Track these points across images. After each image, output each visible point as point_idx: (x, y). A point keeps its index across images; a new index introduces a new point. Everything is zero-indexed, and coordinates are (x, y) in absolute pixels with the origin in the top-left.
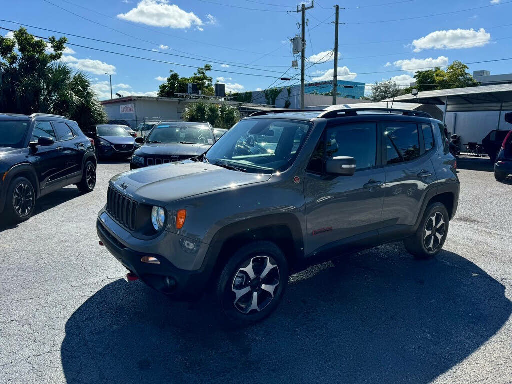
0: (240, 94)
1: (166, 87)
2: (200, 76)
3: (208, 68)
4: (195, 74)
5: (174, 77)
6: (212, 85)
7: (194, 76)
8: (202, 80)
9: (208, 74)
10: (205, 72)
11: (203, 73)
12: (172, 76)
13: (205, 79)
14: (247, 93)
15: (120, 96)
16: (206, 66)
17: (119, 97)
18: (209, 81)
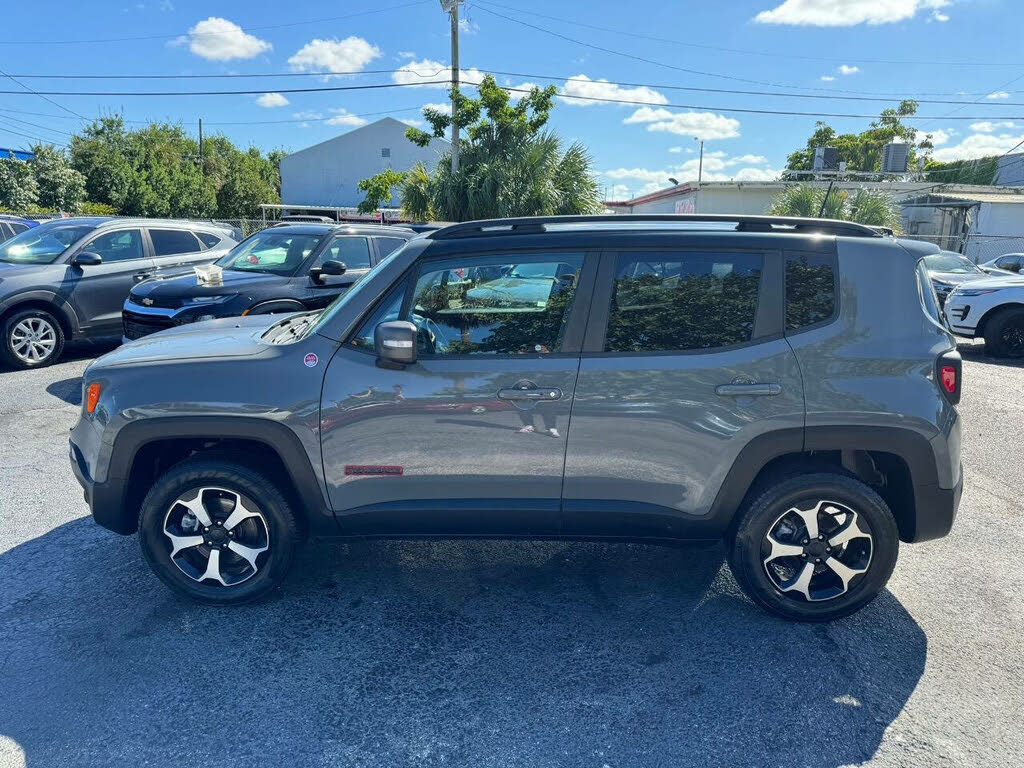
0: (968, 163)
1: (802, 156)
2: (885, 127)
3: (907, 109)
4: (873, 125)
5: (823, 136)
6: (913, 146)
7: (873, 128)
8: (891, 135)
9: (905, 122)
10: (898, 118)
11: (894, 121)
12: (819, 134)
13: (898, 134)
14: (984, 160)
15: (675, 182)
16: (905, 104)
17: (673, 185)
18: (904, 137)
